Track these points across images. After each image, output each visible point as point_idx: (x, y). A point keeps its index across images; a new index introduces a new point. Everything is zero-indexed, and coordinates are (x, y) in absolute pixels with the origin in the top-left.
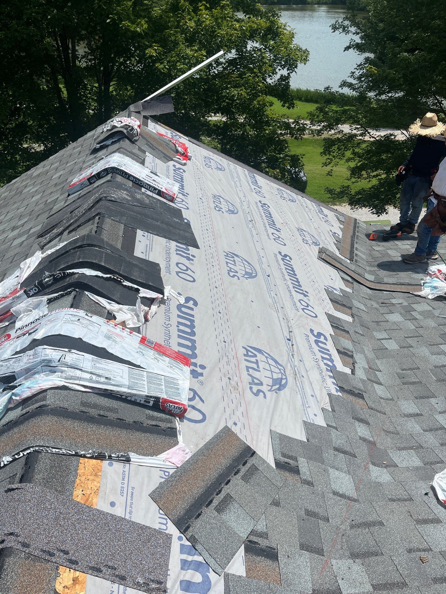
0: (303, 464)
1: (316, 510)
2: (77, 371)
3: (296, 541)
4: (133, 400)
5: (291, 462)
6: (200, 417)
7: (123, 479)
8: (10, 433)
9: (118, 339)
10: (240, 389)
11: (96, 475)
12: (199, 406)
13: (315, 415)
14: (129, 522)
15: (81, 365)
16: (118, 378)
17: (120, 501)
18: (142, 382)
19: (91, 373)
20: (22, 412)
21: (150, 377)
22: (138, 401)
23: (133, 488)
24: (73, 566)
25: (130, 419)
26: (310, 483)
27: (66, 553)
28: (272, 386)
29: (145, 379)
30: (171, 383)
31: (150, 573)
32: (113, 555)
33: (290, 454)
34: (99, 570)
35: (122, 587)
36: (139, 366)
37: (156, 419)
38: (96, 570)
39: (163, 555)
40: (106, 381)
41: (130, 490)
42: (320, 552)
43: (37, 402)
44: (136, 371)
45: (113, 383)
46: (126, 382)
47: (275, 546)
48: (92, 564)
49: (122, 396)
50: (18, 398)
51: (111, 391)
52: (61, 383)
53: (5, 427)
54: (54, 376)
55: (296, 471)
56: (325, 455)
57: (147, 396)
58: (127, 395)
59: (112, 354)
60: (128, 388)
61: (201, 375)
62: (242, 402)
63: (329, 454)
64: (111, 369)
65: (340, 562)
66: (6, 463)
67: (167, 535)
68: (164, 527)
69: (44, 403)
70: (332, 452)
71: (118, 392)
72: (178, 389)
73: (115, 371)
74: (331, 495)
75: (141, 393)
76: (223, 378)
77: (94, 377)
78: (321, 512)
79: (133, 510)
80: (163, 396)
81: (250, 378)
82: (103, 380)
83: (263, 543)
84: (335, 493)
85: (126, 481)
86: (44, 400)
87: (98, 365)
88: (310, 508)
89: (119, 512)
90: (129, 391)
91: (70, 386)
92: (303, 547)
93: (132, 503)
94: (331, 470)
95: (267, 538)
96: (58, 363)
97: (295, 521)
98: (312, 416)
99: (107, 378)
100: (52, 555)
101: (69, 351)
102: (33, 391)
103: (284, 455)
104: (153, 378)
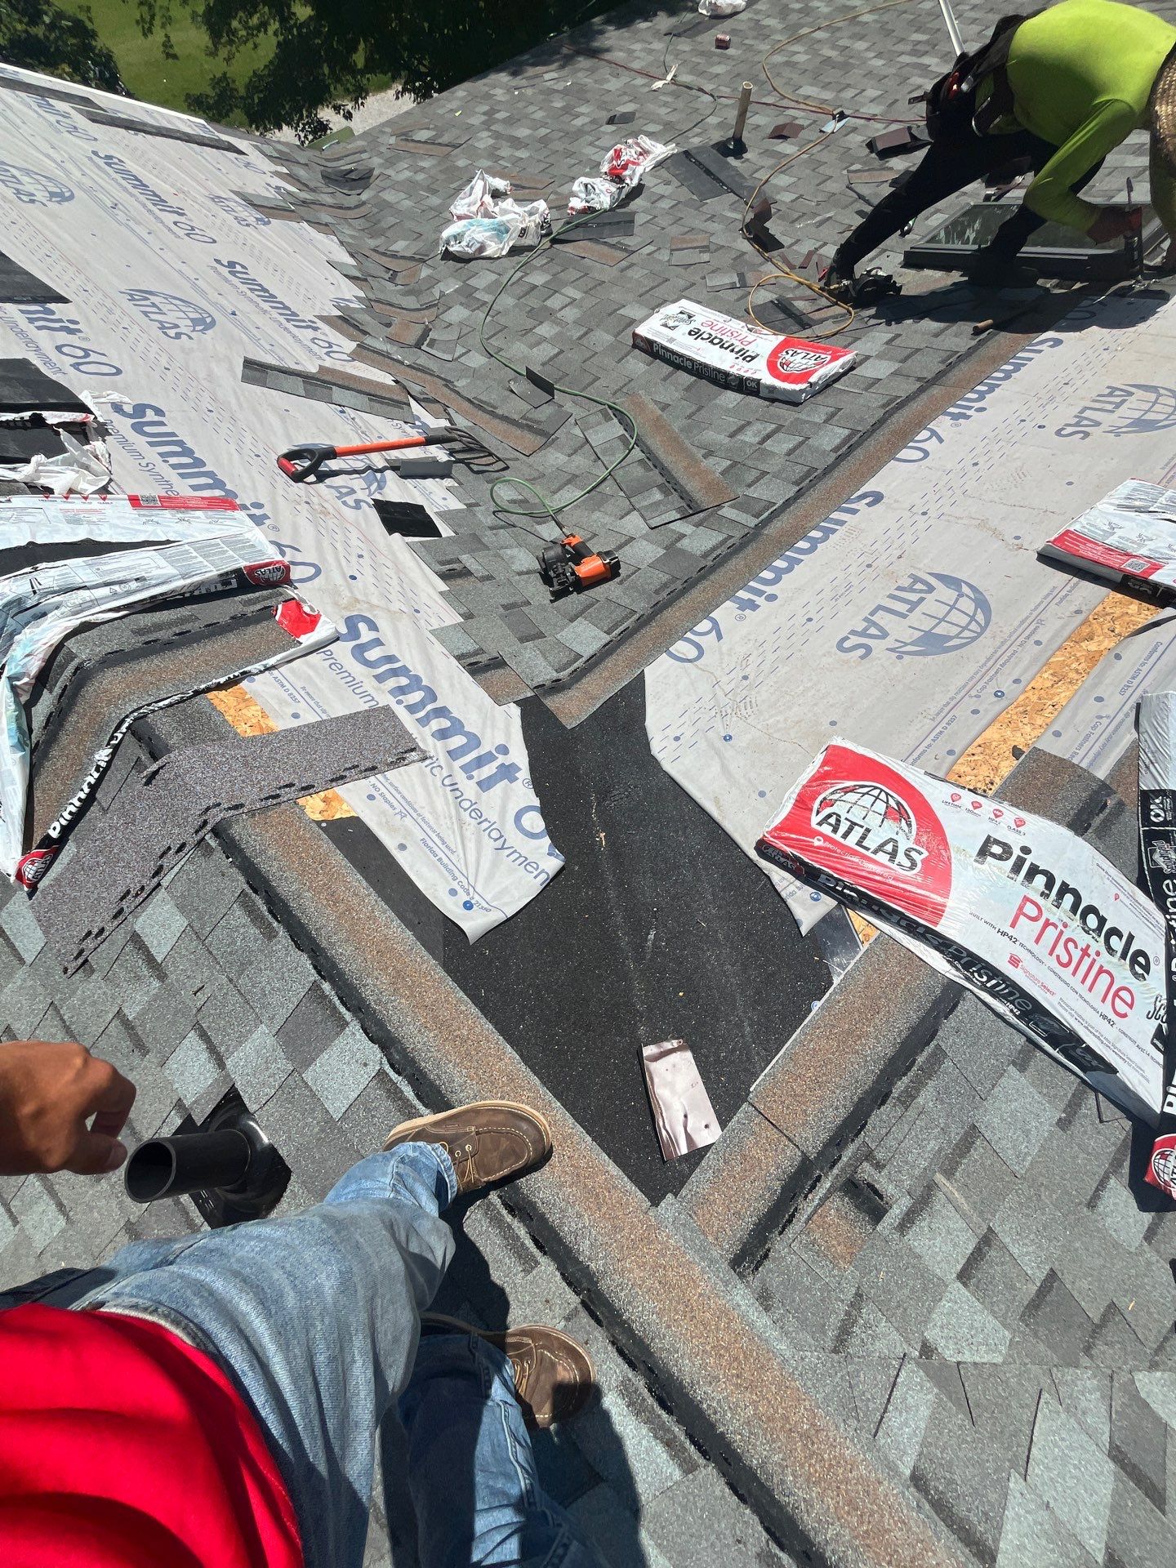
0: (468, 560)
1: (512, 600)
2: (81, 592)
3: (513, 639)
4: (204, 592)
5: (455, 566)
6: (312, 571)
7: (283, 686)
8: (68, 727)
9: (94, 518)
10: (331, 510)
11: (245, 700)
12: (299, 558)
13: (445, 499)
14: (331, 720)
15: (78, 581)
16: (155, 572)
17: (301, 708)
18: (194, 561)
19: (107, 584)
20: (55, 694)
21: (199, 548)
22: (213, 590)
23: (304, 688)
24: (311, 791)
25: (224, 619)
26: (489, 578)
27: (291, 785)
28: (368, 488)
29: (195, 554)
30: (234, 542)
31: (396, 748)
32: (344, 756)
33: (448, 558)
34: (342, 777)
35: (378, 776)
36: (168, 542)
37: (257, 601)
38: (340, 779)
39: (395, 726)
40: (139, 584)
41: (302, 693)
42: (541, 635)
43: (63, 667)
44: (171, 551)
45: (154, 582)
46: (170, 570)
47: (497, 655)
48: (330, 777)
49: (183, 594)
50: (26, 680)
51: (162, 594)
52: (75, 622)
53: (51, 727)
54: (49, 620)
55: (466, 573)
56: (485, 540)
57: (221, 575)
58: (191, 589)
59: (110, 543)
60: (183, 578)
61: (265, 517)
62: (348, 526)
63: (488, 538)
64: (130, 563)
65: (564, 633)
66: (107, 759)
67: (383, 708)
68: (374, 703)
69: (76, 661)
70: (489, 533)
71: (173, 591)
72: (253, 546)
73: (140, 565)
74: (517, 577)
75: (207, 575)
76: (298, 507)
77: (116, 588)
78: (518, 599)
79: (325, 707)
80: (242, 564)
81: (333, 491)
82: (134, 585)
83: (483, 659)
84: (520, 574)
85: (288, 686)
86: (72, 659)
87: (105, 568)
88: (505, 602)
89: (310, 718)
90: (189, 581)
91: (92, 619)
92: (523, 640)
93: (317, 703)
94: (501, 552)
95: (484, 652)
96: (37, 597)
97: (500, 622)
98: (442, 503)
99: (137, 580)
100: (278, 796)
101: (36, 570)
102: (41, 656)
103: (442, 563)
104: (204, 548)
